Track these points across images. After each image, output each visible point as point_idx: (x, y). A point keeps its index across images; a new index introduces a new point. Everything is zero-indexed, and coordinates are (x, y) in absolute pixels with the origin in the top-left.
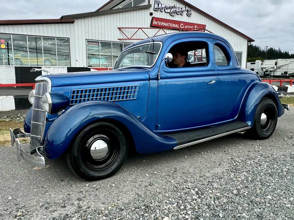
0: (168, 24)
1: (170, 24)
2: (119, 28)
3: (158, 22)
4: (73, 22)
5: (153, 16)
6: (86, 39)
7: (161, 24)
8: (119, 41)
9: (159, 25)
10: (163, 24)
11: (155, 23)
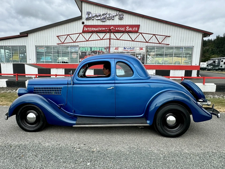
0: (98, 29)
1: (100, 29)
2: (58, 36)
3: (89, 28)
4: (27, 36)
5: (85, 24)
6: (36, 46)
7: (91, 30)
8: (58, 45)
9: (90, 30)
10: (93, 29)
11: (86, 29)
